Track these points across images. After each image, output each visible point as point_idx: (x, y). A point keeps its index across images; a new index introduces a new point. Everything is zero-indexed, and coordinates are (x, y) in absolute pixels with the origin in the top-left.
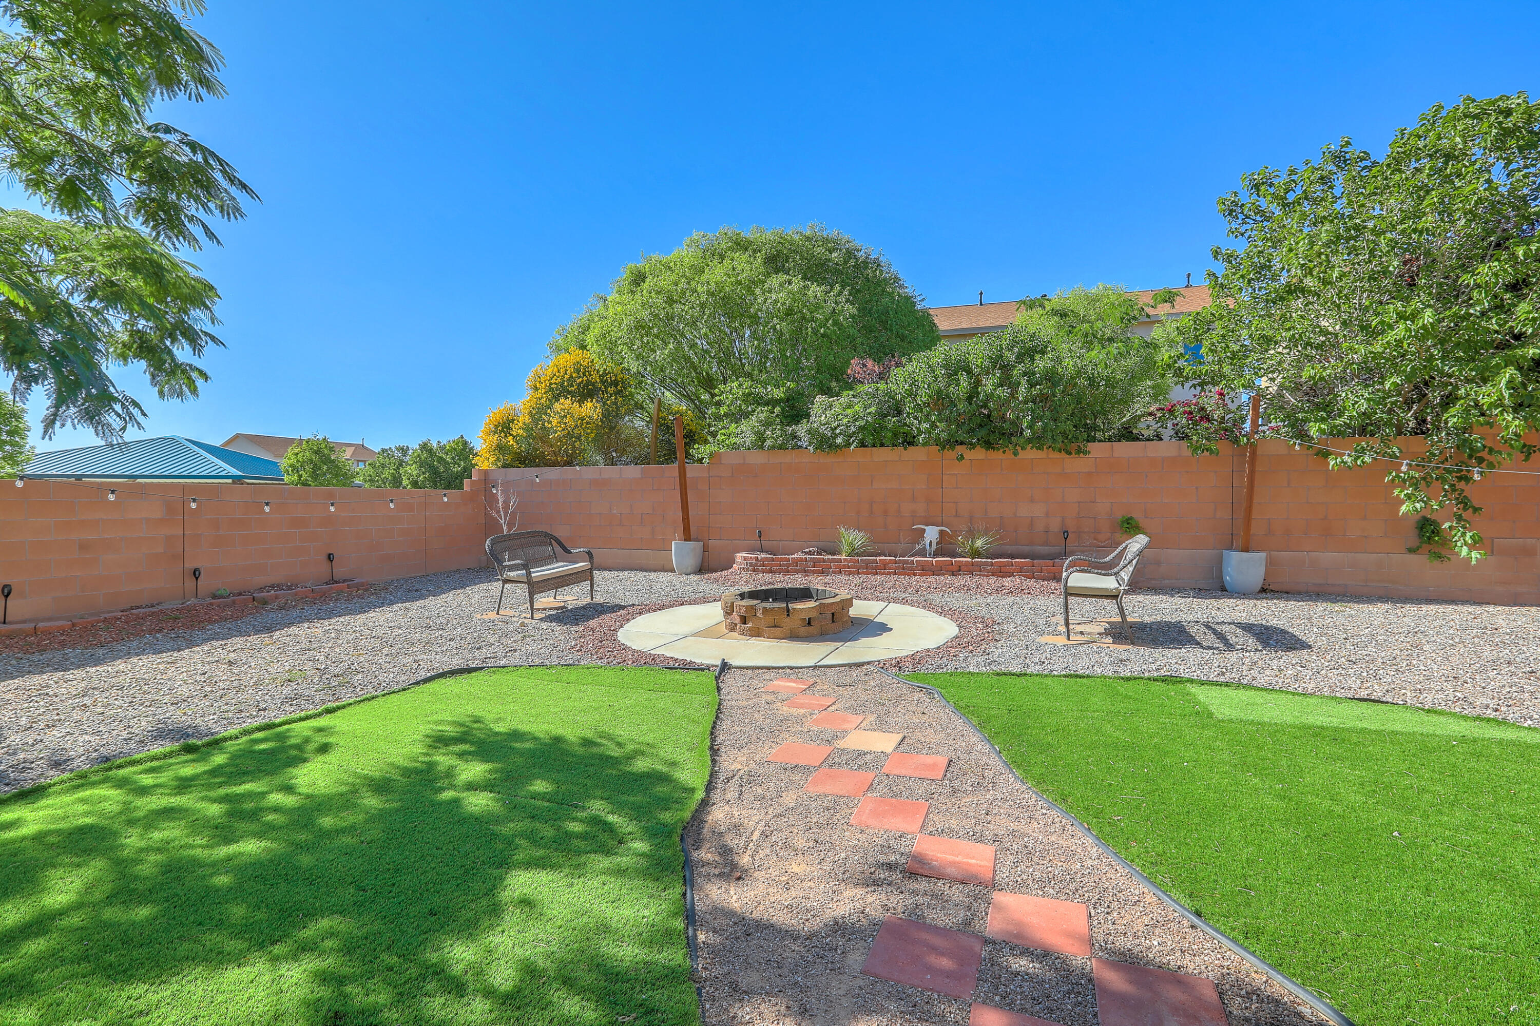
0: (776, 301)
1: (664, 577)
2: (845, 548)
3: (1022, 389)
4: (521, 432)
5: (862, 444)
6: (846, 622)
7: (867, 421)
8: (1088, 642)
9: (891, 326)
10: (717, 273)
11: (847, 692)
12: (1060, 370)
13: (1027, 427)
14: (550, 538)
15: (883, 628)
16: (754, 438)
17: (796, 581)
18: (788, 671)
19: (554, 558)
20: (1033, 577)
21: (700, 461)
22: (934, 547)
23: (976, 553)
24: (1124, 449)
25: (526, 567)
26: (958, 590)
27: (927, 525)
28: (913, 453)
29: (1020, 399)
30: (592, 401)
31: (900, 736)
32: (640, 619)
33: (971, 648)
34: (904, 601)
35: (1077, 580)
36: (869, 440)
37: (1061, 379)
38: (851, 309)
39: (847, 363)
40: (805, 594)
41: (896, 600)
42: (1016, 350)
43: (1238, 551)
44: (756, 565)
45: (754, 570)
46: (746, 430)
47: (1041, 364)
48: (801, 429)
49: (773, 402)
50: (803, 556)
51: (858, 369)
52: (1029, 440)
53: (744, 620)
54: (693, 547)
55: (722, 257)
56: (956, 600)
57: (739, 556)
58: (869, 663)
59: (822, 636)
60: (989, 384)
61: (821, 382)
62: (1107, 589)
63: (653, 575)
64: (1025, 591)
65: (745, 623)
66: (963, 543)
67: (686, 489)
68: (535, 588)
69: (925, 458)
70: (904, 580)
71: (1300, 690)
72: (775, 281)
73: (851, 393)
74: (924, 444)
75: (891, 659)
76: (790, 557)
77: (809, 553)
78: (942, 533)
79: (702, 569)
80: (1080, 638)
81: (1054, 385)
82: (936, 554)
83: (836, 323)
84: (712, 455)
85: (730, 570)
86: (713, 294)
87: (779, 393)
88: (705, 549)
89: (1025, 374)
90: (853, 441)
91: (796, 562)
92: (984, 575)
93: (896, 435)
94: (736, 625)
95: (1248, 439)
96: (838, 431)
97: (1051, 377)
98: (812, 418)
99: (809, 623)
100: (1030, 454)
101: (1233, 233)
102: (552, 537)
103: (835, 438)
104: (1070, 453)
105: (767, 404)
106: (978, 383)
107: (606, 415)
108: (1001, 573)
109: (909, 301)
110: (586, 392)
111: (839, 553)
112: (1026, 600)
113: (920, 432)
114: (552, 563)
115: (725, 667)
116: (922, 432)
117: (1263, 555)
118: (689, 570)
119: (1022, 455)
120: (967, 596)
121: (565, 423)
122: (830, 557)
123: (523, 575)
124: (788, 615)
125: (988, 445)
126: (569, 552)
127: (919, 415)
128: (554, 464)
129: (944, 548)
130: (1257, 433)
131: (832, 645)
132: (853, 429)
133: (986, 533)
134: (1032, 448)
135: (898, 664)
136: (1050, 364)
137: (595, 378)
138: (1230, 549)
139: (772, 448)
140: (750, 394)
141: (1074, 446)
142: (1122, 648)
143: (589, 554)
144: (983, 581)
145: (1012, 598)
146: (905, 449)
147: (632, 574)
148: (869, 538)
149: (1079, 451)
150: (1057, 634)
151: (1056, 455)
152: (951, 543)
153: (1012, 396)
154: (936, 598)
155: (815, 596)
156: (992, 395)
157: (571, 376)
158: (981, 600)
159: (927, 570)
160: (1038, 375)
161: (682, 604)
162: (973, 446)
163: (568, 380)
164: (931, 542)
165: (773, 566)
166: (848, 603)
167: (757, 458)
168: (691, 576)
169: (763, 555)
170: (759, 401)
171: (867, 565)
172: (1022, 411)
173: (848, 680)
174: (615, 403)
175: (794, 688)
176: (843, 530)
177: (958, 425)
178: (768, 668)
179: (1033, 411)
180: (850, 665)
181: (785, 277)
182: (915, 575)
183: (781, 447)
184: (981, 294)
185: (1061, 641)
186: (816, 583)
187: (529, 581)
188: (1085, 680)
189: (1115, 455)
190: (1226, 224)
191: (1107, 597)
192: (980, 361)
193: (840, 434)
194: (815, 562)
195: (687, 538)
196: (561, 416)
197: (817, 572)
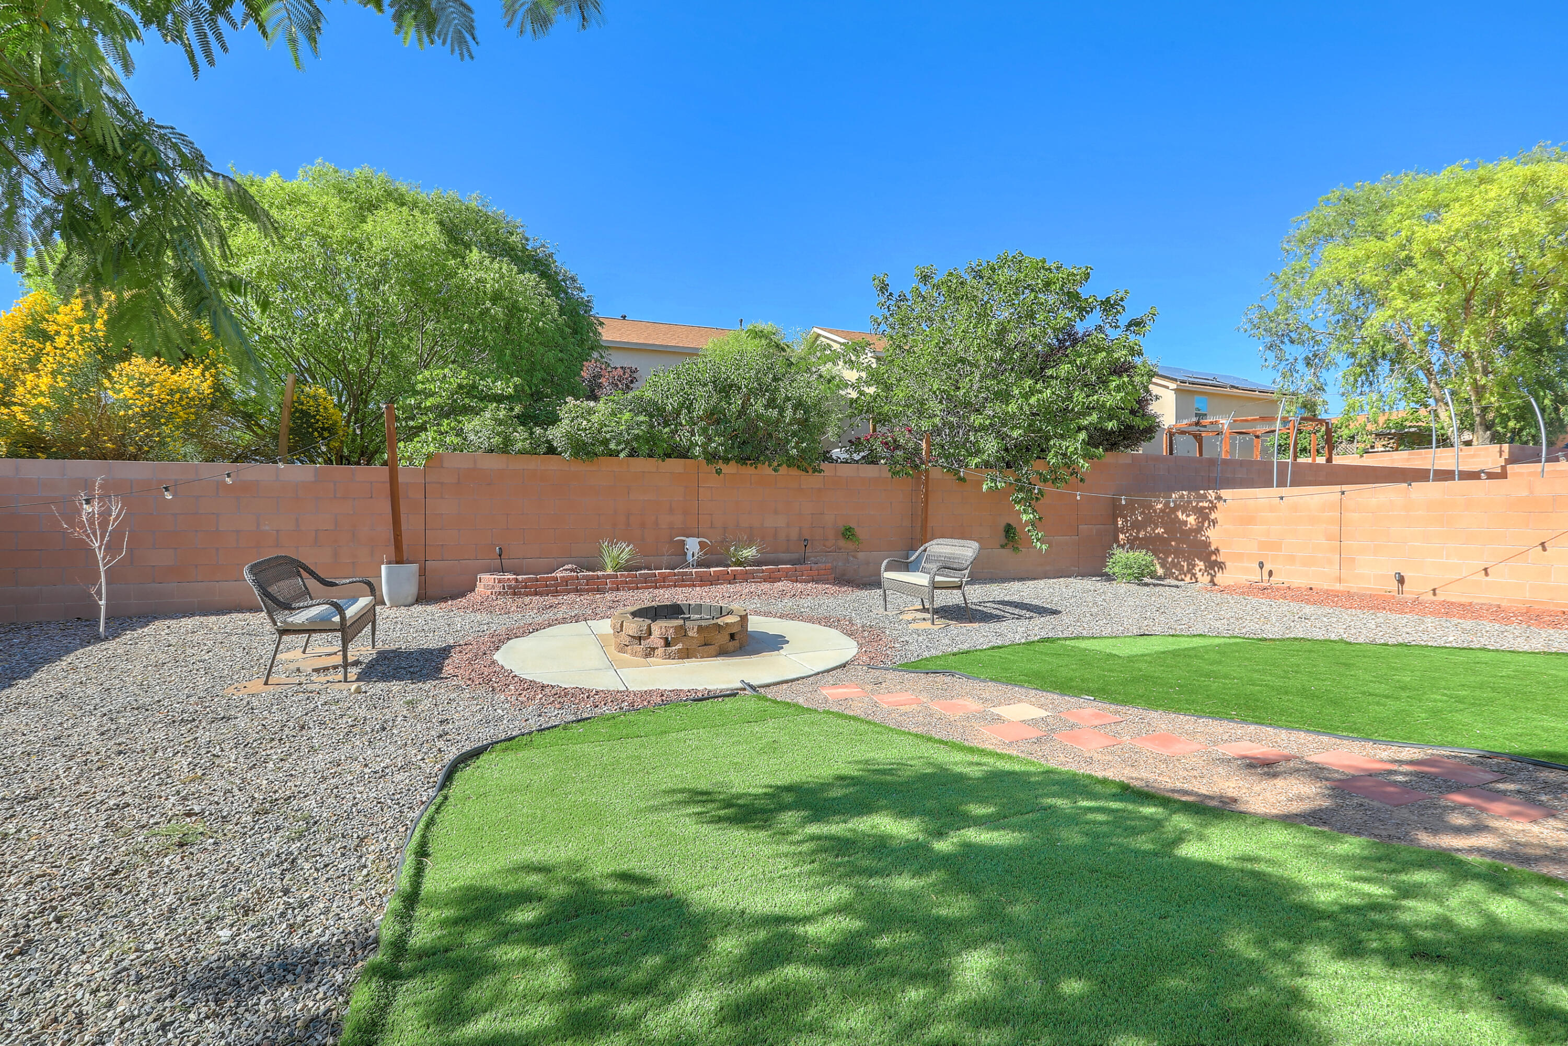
2: (610, 563)
5: (633, 453)
8: (947, 625)
21: (414, 461)
22: (698, 558)
23: (740, 563)
27: (685, 537)
28: (673, 466)
48: (552, 434)
50: (564, 574)
53: (668, 642)
54: (408, 571)
57: (483, 579)
58: (848, 663)
65: (671, 646)
66: (728, 553)
67: (396, 498)
68: (347, 635)
69: (682, 471)
76: (557, 575)
77: (570, 571)
79: (423, 598)
84: (429, 456)
85: (472, 597)
87: (507, 389)
88: (423, 573)
90: (622, 450)
94: (656, 649)
95: (924, 467)
98: (564, 422)
99: (733, 637)
100: (785, 471)
102: (299, 564)
103: (595, 445)
104: (808, 472)
108: (771, 578)
111: (604, 569)
115: (751, 687)
122: (592, 574)
124: (719, 631)
129: (711, 558)
130: (930, 462)
131: (775, 655)
133: (751, 542)
139: (521, 452)
142: (973, 625)
143: (369, 584)
146: (663, 461)
148: (638, 551)
149: (813, 469)
151: (797, 473)
162: (729, 461)
164: (693, 553)
165: (537, 587)
168: (412, 608)
171: (645, 579)
176: (606, 544)
183: (528, 452)
185: (929, 626)
188: (1009, 649)
191: (953, 588)
193: (610, 441)
195: (400, 560)
196: (139, 385)
197: (592, 590)
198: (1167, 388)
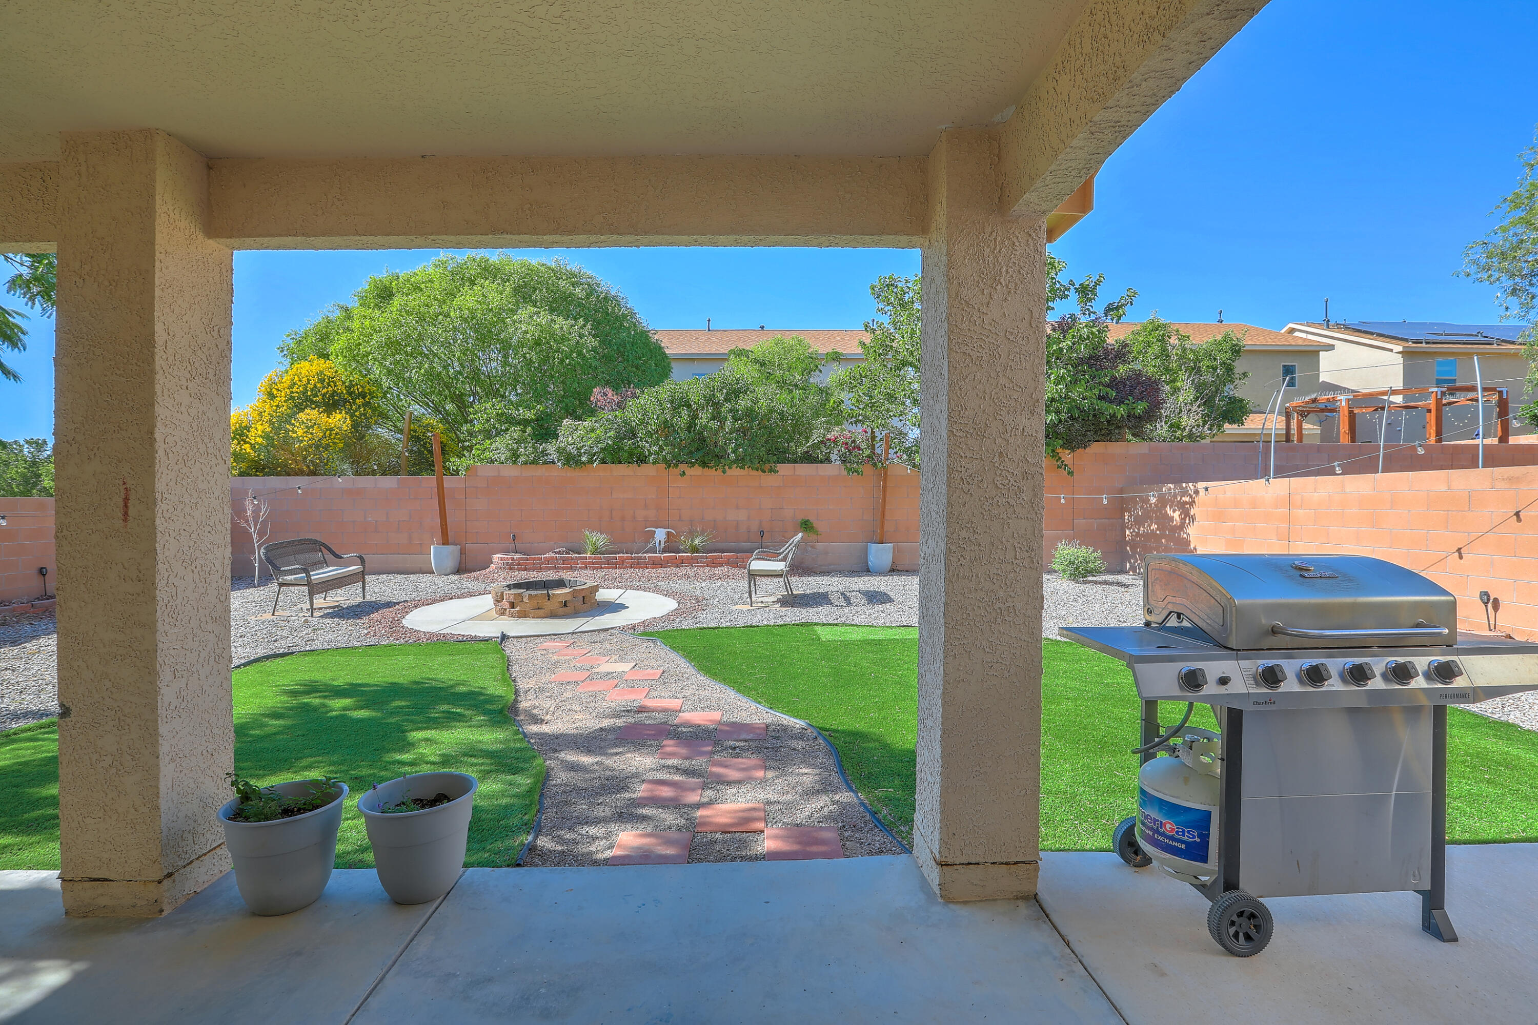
0: (526, 332)
1: (427, 578)
2: (590, 548)
3: (728, 423)
4: (259, 440)
5: (603, 462)
6: (594, 603)
7: (608, 443)
8: (764, 607)
9: (628, 356)
10: (468, 299)
11: (598, 645)
12: (757, 409)
13: (731, 452)
14: (318, 545)
15: (622, 607)
16: (508, 454)
17: (551, 575)
18: (553, 637)
19: (325, 563)
20: (737, 566)
21: (457, 472)
22: (662, 545)
23: (695, 550)
24: (804, 469)
25: (306, 571)
26: (680, 578)
27: (657, 528)
28: (648, 470)
29: (727, 430)
30: (340, 413)
31: (635, 664)
32: (416, 611)
33: (685, 615)
34: (639, 588)
35: (757, 565)
36: (608, 459)
37: (757, 416)
38: (591, 342)
39: (590, 390)
40: (561, 583)
41: (632, 588)
42: (725, 391)
43: (877, 543)
44: (512, 564)
45: (511, 569)
46: (500, 446)
47: (743, 403)
48: (551, 448)
49: (525, 423)
50: (553, 555)
51: (599, 397)
52: (735, 461)
53: (513, 605)
54: (451, 550)
55: (473, 283)
56: (679, 585)
57: (496, 557)
58: (612, 628)
59: (575, 614)
60: (704, 417)
61: (567, 405)
62: (776, 571)
63: (413, 577)
64: (731, 577)
65: (514, 608)
66: (685, 542)
67: (444, 498)
68: (314, 589)
69: (655, 474)
70: (639, 572)
71: (875, 624)
72: (524, 313)
73: (594, 419)
74: (654, 463)
75: (628, 625)
76: (542, 556)
77: (559, 553)
78: (668, 534)
79: (460, 570)
80: (760, 605)
81: (753, 420)
82: (664, 551)
83: (580, 354)
84: (468, 468)
85: (488, 570)
86: (465, 320)
87: (529, 415)
88: (463, 552)
89: (731, 411)
90: (596, 460)
91: (548, 560)
92: (701, 566)
93: (631, 455)
94: (505, 610)
95: (882, 464)
96: (583, 451)
97: (750, 413)
98: (561, 438)
99: (565, 605)
100: (735, 472)
101: (879, 311)
102: (321, 544)
103: (580, 456)
104: (765, 472)
105: (519, 423)
106: (695, 417)
107: (355, 425)
108: (713, 564)
109: (644, 335)
110: (331, 404)
111: (585, 552)
112: (730, 584)
113: (650, 454)
114: (322, 568)
115: (504, 637)
116: (652, 454)
117: (891, 545)
118: (448, 571)
119: (729, 472)
120: (687, 582)
121: (312, 434)
122: (577, 555)
123: (302, 578)
124: (549, 599)
125: (704, 464)
126: (338, 557)
127: (649, 440)
128: (300, 473)
129: (671, 546)
130: (887, 459)
131: (585, 620)
132: (595, 450)
133: (702, 534)
134: (737, 468)
135: (633, 628)
136: (749, 404)
137: (340, 388)
138: (871, 542)
139: (526, 463)
140: (502, 414)
141: (767, 466)
142: (784, 609)
143: (361, 558)
144: (700, 571)
145: (721, 582)
146: (639, 466)
147: (391, 576)
148: (610, 539)
149: (771, 470)
150: (744, 603)
151: (755, 473)
152: (676, 542)
153: (722, 427)
154: (663, 584)
155: (567, 585)
156: (706, 426)
157: (315, 386)
158: (698, 585)
159: (657, 564)
160: (740, 412)
161: (451, 599)
162: (693, 465)
163: (312, 390)
164: (660, 541)
165: (527, 564)
166: (595, 589)
167: (510, 471)
168: (451, 576)
169: (517, 556)
170: (511, 421)
171: (608, 562)
172: (729, 439)
173: (597, 639)
174: (365, 415)
175: (559, 646)
176: (587, 533)
177: (680, 449)
178: (538, 636)
179: (736, 440)
180: (599, 631)
181: (533, 309)
182: (647, 568)
183: (532, 463)
184: (709, 321)
185: (748, 607)
186: (566, 575)
187: (309, 584)
188: (755, 629)
189: (797, 473)
190: (875, 304)
191: (776, 576)
192: (697, 398)
193: (585, 453)
194: (564, 560)
195: (445, 542)
196: (307, 427)
197: (567, 568)
198: (1391, 350)
